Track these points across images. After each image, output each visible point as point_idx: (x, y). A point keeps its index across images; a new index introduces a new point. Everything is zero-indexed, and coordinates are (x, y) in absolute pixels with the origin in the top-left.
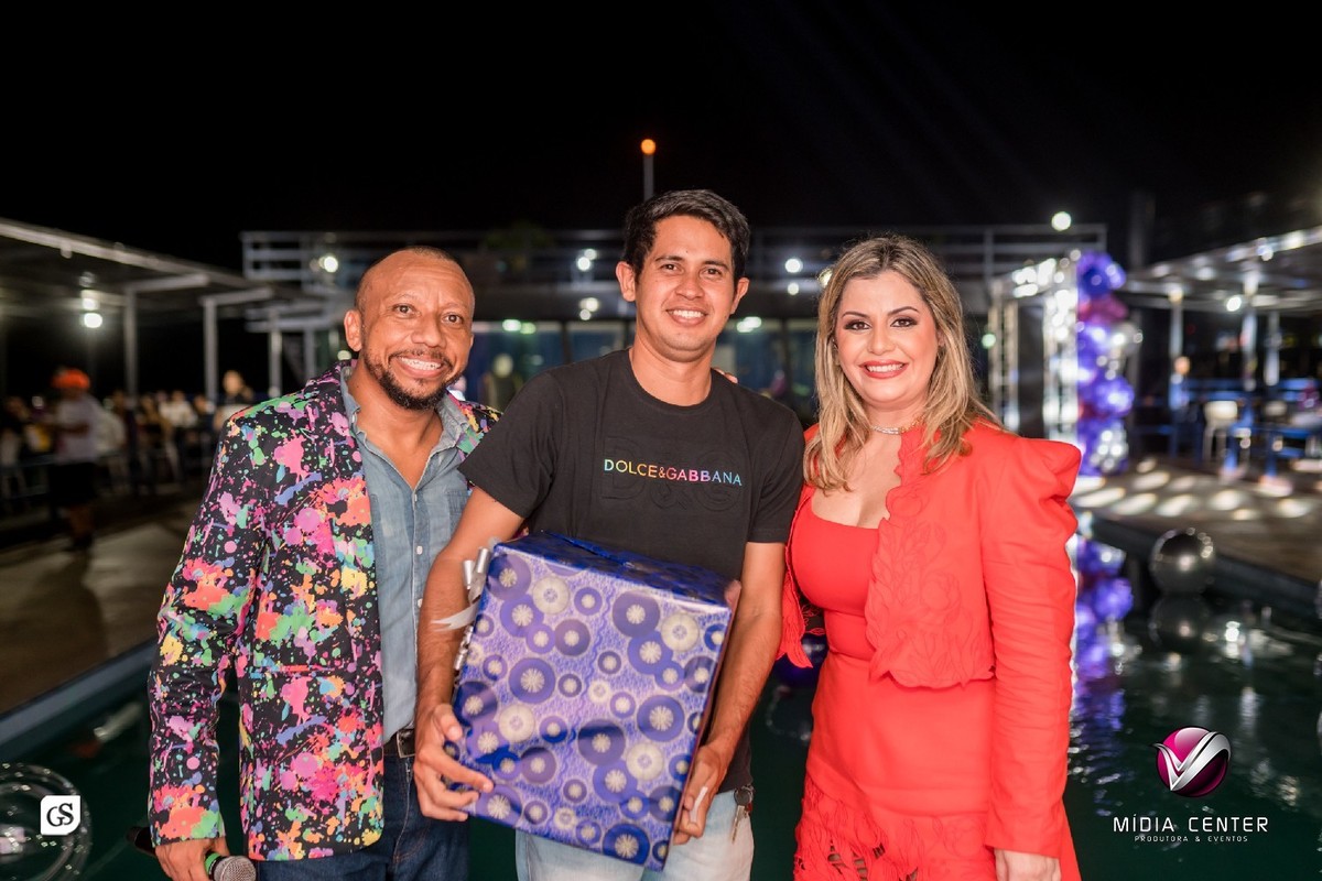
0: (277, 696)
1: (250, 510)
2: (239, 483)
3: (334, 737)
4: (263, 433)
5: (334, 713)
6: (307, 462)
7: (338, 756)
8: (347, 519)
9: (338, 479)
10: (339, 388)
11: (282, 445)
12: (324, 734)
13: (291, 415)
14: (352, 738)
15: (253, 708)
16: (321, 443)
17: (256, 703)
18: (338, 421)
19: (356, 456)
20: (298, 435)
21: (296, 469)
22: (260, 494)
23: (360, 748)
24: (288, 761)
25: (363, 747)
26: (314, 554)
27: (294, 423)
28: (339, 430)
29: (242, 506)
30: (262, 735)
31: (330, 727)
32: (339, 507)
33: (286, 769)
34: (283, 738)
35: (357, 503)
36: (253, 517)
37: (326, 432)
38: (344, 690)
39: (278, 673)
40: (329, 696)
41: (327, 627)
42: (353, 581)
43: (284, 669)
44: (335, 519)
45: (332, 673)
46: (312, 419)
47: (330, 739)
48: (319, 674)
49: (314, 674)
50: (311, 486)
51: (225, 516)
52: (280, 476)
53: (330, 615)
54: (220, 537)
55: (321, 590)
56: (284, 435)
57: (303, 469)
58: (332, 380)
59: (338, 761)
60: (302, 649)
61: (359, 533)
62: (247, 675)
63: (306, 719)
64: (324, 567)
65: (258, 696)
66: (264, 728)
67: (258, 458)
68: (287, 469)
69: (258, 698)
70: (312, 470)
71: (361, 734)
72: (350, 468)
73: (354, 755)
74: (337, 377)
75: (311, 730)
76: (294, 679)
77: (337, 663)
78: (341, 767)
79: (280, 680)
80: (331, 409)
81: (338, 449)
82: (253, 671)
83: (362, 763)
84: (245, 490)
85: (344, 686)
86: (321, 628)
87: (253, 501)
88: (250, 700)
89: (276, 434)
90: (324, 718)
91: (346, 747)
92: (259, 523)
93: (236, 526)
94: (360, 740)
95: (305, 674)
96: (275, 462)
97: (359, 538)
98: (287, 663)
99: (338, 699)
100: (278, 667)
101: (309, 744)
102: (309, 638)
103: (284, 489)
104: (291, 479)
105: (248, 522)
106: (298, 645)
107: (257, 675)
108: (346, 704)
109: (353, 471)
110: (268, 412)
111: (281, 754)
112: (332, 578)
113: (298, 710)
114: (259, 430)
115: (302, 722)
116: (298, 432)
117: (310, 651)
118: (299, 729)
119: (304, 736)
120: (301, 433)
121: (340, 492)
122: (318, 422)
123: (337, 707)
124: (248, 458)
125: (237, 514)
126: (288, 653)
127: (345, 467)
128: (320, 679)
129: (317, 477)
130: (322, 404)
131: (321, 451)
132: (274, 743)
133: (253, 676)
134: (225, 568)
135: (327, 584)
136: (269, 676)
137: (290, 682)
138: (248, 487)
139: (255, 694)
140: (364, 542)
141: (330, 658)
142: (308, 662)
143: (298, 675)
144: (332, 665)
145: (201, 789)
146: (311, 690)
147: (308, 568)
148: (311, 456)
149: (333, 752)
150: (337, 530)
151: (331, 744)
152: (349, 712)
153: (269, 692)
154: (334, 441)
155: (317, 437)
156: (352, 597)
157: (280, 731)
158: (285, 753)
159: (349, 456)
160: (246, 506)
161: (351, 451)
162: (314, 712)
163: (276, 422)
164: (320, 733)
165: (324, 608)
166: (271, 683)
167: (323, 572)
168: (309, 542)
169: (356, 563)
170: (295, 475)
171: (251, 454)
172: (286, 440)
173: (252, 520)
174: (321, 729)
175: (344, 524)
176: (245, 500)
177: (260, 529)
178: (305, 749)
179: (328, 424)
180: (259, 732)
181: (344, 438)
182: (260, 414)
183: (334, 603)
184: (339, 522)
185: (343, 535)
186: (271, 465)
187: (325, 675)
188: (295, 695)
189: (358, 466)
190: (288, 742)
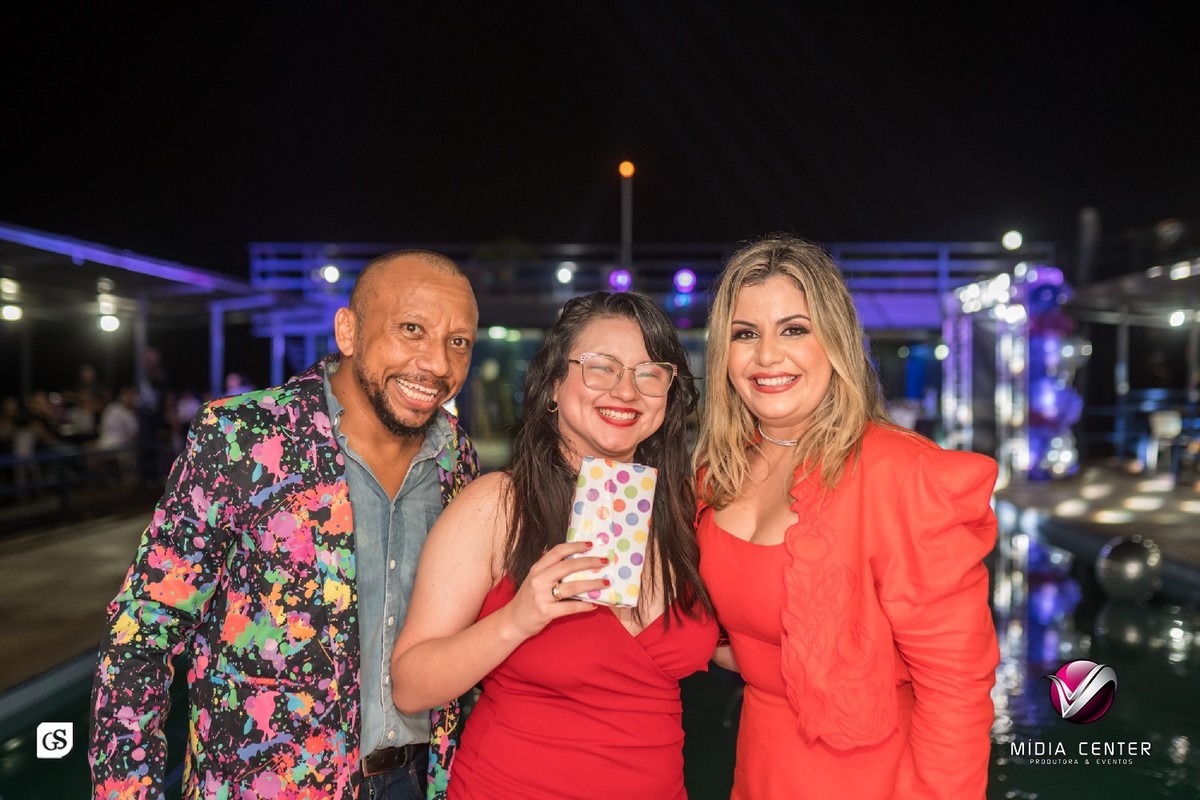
0: (240, 708)
1: (220, 508)
2: (211, 478)
3: (301, 757)
4: (243, 428)
5: (301, 731)
6: (286, 463)
7: (303, 778)
8: (330, 527)
9: (321, 483)
10: (322, 385)
11: (261, 442)
12: (290, 754)
13: (273, 413)
14: (319, 759)
15: (212, 715)
16: (302, 446)
17: (216, 710)
18: (320, 421)
19: (340, 459)
20: (279, 433)
21: (274, 468)
22: (232, 493)
23: (327, 771)
24: (250, 779)
25: (331, 770)
26: (287, 562)
27: (276, 419)
28: (321, 430)
29: (212, 503)
30: (220, 746)
31: (297, 747)
32: (322, 515)
33: (248, 787)
34: (246, 753)
35: (340, 510)
36: (223, 516)
37: (308, 433)
38: (313, 708)
39: (243, 683)
40: (297, 714)
41: (298, 640)
42: (336, 593)
43: (249, 680)
44: (318, 526)
45: (302, 689)
46: (293, 419)
47: (296, 759)
48: (289, 689)
49: (282, 688)
50: (288, 489)
51: (196, 511)
52: (256, 475)
53: (302, 629)
54: (189, 531)
55: (292, 600)
56: (265, 432)
57: (281, 469)
58: (315, 377)
59: (302, 783)
60: (270, 662)
61: (343, 542)
62: (207, 677)
63: (272, 736)
64: (297, 576)
65: (219, 703)
66: (222, 739)
67: (235, 454)
68: (265, 469)
69: (219, 705)
70: (290, 471)
71: (329, 757)
72: (334, 472)
73: (320, 778)
74: (320, 373)
75: (276, 748)
76: (260, 692)
77: (307, 679)
78: (306, 790)
79: (244, 691)
80: (313, 408)
81: (320, 452)
82: (215, 675)
83: (328, 787)
84: (217, 486)
85: (314, 704)
86: (292, 641)
87: (225, 499)
88: (209, 707)
89: (256, 430)
90: (290, 737)
91: (312, 769)
92: (229, 522)
93: (207, 523)
94: (327, 762)
95: (272, 688)
96: (252, 460)
97: (343, 547)
98: (251, 673)
99: (306, 717)
100: (242, 677)
101: (273, 763)
102: (279, 651)
103: (260, 490)
104: (267, 479)
105: (217, 521)
106: (265, 657)
107: (217, 680)
108: (314, 723)
109: (337, 475)
110: (251, 406)
111: (243, 771)
112: (306, 589)
113: (263, 726)
114: (239, 424)
115: (267, 739)
116: (279, 429)
117: (279, 665)
118: (263, 747)
119: (269, 754)
120: (282, 431)
121: (323, 498)
122: (299, 423)
123: (305, 726)
124: (224, 452)
125: (208, 512)
126: (252, 664)
127: (328, 471)
128: (288, 695)
129: (297, 479)
130: (304, 402)
131: (302, 453)
132: (235, 757)
133: (213, 679)
134: (195, 564)
135: (301, 594)
136: (232, 685)
137: (255, 695)
138: (220, 483)
139: (216, 701)
140: (347, 552)
141: (300, 673)
142: (277, 676)
143: (265, 688)
144: (303, 681)
145: (147, 781)
146: (279, 705)
147: (278, 577)
148: (292, 458)
149: (298, 773)
150: (319, 539)
151: (296, 765)
152: (317, 732)
153: (231, 701)
154: (317, 443)
155: (298, 438)
156: (335, 611)
157: (242, 745)
158: (247, 770)
159: (333, 459)
160: (216, 503)
161: (335, 453)
162: (280, 729)
163: (258, 417)
164: (285, 752)
165: (297, 620)
166: (234, 693)
167: (296, 581)
168: (283, 549)
169: (339, 575)
170: (273, 475)
171: (227, 449)
172: (266, 437)
173: (221, 519)
174: (287, 748)
175: (327, 532)
176: (217, 496)
177: (229, 528)
178: (268, 768)
179: (310, 425)
180: (217, 742)
181: (327, 439)
182: (242, 408)
183: (307, 615)
184: (322, 531)
185: (326, 544)
186: (248, 462)
187: (294, 691)
188: (260, 709)
189: (341, 470)
190: (251, 759)
